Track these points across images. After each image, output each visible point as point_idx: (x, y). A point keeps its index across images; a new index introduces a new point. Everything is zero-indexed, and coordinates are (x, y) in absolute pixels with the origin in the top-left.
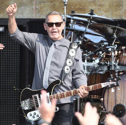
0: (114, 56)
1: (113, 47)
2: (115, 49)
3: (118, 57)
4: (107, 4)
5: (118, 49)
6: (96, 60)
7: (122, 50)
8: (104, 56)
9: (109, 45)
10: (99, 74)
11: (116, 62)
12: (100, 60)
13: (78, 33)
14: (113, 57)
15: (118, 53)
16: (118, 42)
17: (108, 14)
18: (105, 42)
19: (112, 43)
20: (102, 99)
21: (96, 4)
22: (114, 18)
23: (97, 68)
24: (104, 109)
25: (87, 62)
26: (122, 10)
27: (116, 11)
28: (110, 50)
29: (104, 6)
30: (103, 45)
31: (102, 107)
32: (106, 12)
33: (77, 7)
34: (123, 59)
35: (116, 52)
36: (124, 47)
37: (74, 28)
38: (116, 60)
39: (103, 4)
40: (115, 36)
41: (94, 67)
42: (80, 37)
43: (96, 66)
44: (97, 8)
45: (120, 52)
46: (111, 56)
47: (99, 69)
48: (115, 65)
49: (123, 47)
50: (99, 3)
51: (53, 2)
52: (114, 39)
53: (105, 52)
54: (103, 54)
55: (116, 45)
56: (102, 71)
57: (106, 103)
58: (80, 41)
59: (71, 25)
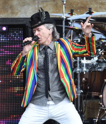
6: (94, 58)
8: (103, 54)
10: (97, 71)
12: (99, 58)
13: (77, 32)
18: (103, 39)
20: (101, 96)
21: (97, 3)
23: (96, 65)
24: (103, 106)
25: (86, 59)
29: (105, 4)
30: (101, 43)
31: (101, 104)
33: (79, 5)
37: (74, 26)
39: (104, 2)
41: (93, 64)
42: (80, 35)
43: (95, 64)
44: (99, 6)
47: (97, 66)
50: (100, 2)
51: (55, 2)
53: (103, 50)
54: (101, 51)
56: (100, 68)
57: (104, 99)
58: (79, 39)
59: (70, 23)
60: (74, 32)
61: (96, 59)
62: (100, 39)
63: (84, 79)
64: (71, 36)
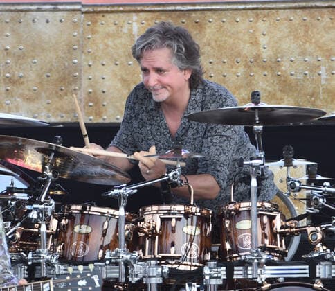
0: (48, 235)
1: (42, 207)
2: (49, 214)
3: (59, 236)
4: (32, 76)
5: (59, 213)
7: (71, 217)
8: (18, 235)
9: (31, 202)
11: (52, 252)
14: (44, 237)
15: (59, 225)
16: (59, 193)
17: (33, 106)
18: (20, 191)
19: (39, 195)
22: (53, 120)
26: (79, 93)
27: (61, 97)
28: (34, 215)
29: (23, 83)
30: (14, 203)
32: (29, 99)
34: (75, 243)
35: (54, 223)
36: (79, 207)
38: (52, 246)
39: (20, 77)
40: (50, 174)
44: (3, 89)
45: (64, 222)
46: (37, 236)
48: (48, 263)
49: (74, 207)
50: (8, 75)
52: (45, 182)
53: (19, 224)
54: (14, 228)
55: (52, 202)
62: (11, 190)
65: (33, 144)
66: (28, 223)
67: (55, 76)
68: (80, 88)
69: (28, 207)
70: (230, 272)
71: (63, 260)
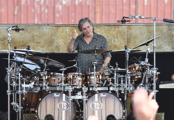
0: (45, 80)
1: (44, 73)
2: (46, 75)
3: (48, 80)
4: (43, 42)
5: (48, 74)
6: (32, 83)
7: (51, 75)
8: (38, 80)
9: (41, 72)
10: (34, 92)
11: (46, 84)
12: (35, 83)
13: (19, 63)
14: (44, 80)
15: (48, 77)
16: (48, 69)
17: (43, 49)
19: (43, 70)
20: (37, 111)
21: (34, 42)
22: (47, 52)
23: (33, 88)
24: (38, 118)
25: (25, 84)
26: (54, 46)
27: (49, 47)
28: (42, 75)
30: (37, 72)
31: (36, 117)
32: (42, 47)
33: (21, 44)
34: (52, 82)
35: (47, 77)
36: (53, 73)
37: (17, 59)
38: (46, 82)
39: (40, 42)
40: (46, 65)
41: (30, 88)
42: (21, 65)
43: (32, 87)
44: (35, 45)
45: (49, 77)
46: (42, 80)
47: (34, 89)
48: (45, 86)
49: (51, 73)
50: (37, 41)
51: (3, 41)
52: (45, 67)
54: (37, 78)
55: (46, 72)
56: (36, 90)
57: (39, 114)
58: (20, 69)
59: (14, 57)
60: (17, 64)
61: (33, 83)
62: (36, 69)
63: (24, 98)
64: (14, 67)
65: (42, 58)
66: (41, 77)
67: (48, 42)
68: (54, 44)
69: (41, 73)
70: (89, 89)
71: (49, 86)
